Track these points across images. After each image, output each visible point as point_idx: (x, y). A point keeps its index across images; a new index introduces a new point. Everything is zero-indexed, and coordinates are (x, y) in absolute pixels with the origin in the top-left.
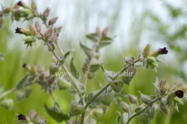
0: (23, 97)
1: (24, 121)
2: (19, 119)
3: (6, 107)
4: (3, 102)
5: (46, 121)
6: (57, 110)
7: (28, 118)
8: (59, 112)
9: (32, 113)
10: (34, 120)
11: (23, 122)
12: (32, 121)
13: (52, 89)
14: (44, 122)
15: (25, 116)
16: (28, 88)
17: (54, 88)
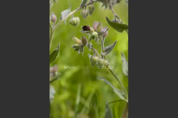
0: (87, 15)
1: (88, 31)
2: (84, 30)
3: (74, 24)
4: (71, 20)
5: (108, 29)
6: (118, 21)
7: (92, 29)
8: (120, 23)
9: (95, 24)
10: (97, 29)
11: (88, 33)
12: (95, 31)
13: (111, 5)
14: (106, 31)
15: (89, 27)
16: (91, 6)
17: (113, 4)
